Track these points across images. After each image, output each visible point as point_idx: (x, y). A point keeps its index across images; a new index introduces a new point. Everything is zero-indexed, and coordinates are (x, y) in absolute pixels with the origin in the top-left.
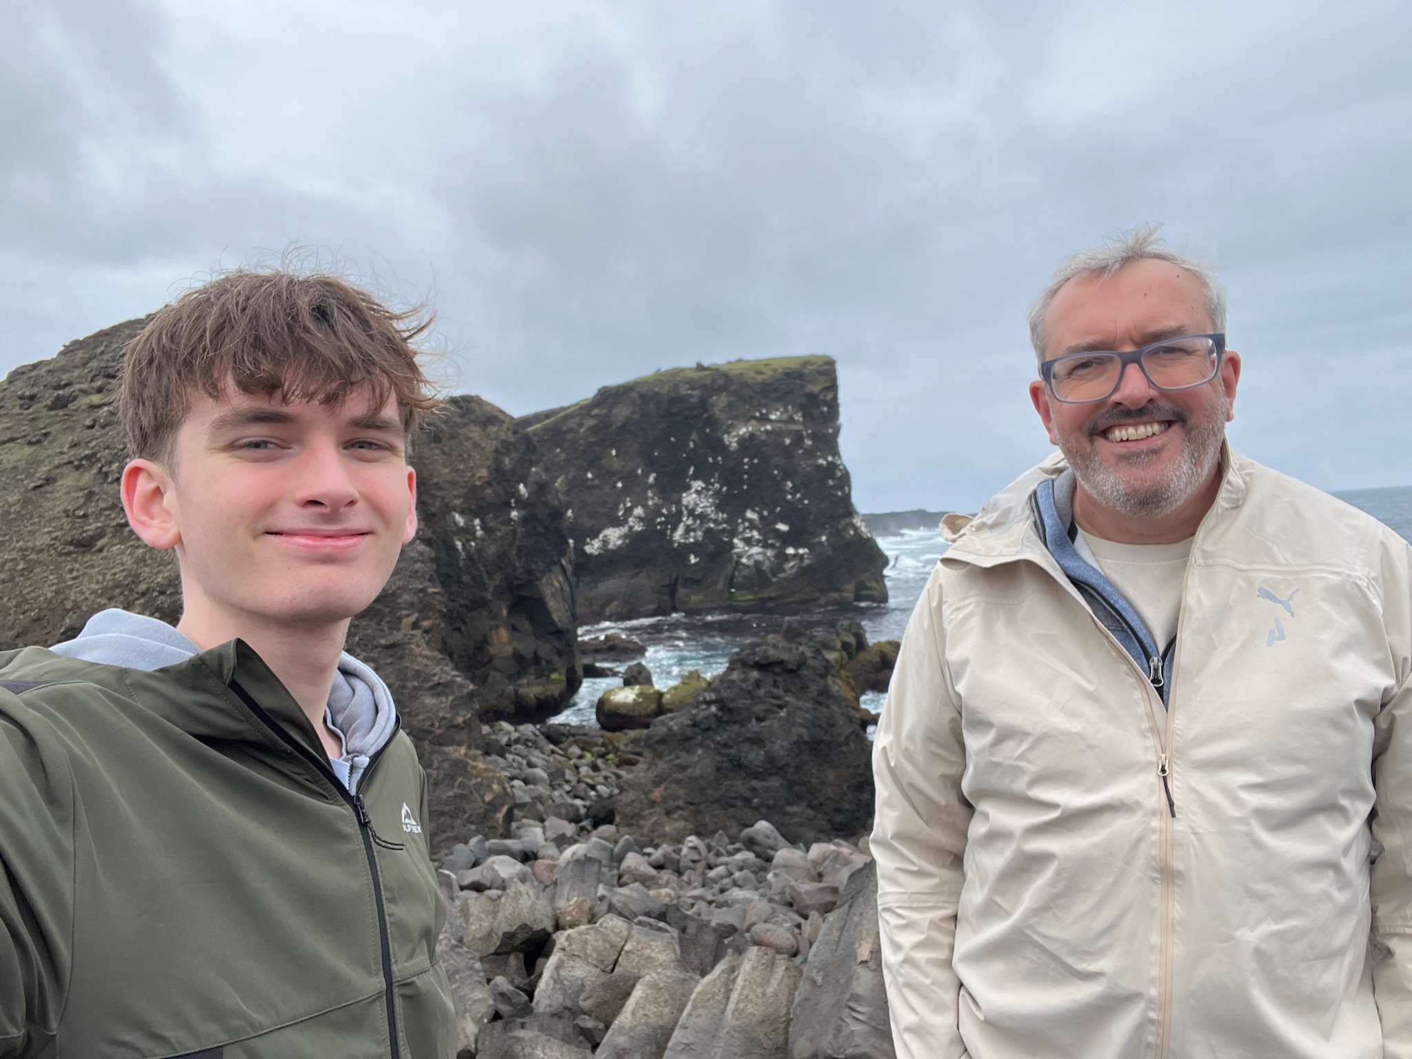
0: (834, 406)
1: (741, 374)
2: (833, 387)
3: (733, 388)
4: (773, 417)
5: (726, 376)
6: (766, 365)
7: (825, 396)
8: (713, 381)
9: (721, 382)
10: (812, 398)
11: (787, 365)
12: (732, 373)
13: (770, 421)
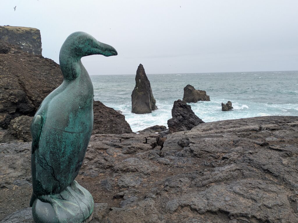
0: (40, 43)
1: (12, 30)
2: (40, 38)
3: (10, 34)
4: (23, 44)
5: (7, 30)
6: (19, 28)
7: (38, 40)
8: (3, 31)
9: (6, 32)
10: (34, 40)
11: (26, 29)
12: (9, 30)
13: (23, 46)
